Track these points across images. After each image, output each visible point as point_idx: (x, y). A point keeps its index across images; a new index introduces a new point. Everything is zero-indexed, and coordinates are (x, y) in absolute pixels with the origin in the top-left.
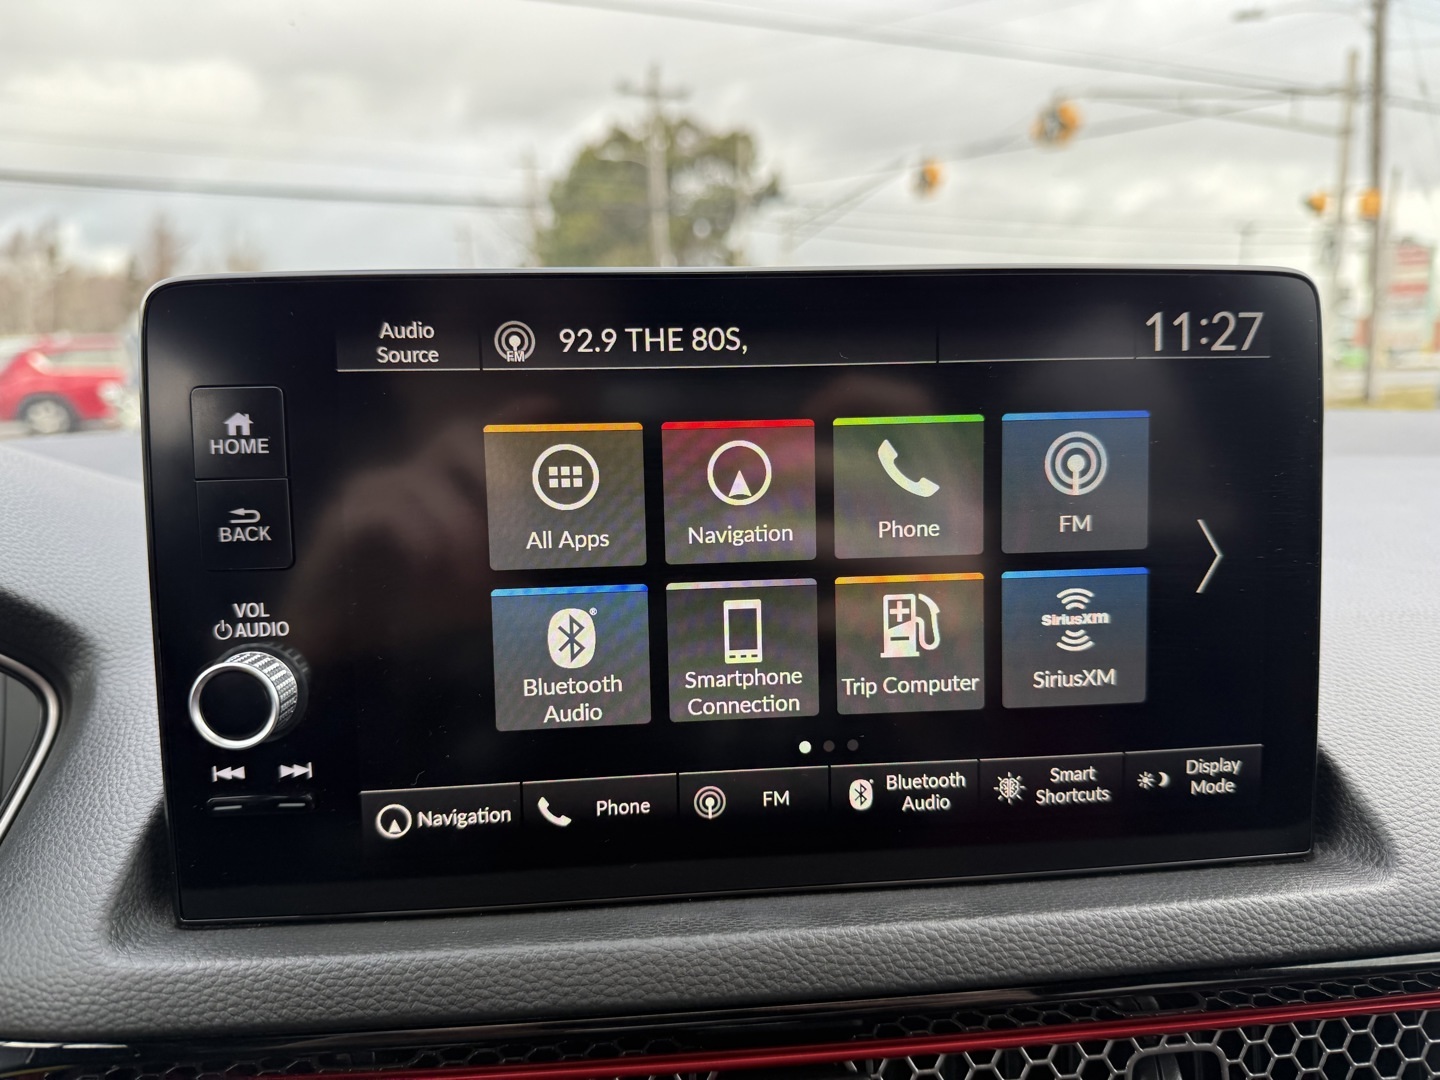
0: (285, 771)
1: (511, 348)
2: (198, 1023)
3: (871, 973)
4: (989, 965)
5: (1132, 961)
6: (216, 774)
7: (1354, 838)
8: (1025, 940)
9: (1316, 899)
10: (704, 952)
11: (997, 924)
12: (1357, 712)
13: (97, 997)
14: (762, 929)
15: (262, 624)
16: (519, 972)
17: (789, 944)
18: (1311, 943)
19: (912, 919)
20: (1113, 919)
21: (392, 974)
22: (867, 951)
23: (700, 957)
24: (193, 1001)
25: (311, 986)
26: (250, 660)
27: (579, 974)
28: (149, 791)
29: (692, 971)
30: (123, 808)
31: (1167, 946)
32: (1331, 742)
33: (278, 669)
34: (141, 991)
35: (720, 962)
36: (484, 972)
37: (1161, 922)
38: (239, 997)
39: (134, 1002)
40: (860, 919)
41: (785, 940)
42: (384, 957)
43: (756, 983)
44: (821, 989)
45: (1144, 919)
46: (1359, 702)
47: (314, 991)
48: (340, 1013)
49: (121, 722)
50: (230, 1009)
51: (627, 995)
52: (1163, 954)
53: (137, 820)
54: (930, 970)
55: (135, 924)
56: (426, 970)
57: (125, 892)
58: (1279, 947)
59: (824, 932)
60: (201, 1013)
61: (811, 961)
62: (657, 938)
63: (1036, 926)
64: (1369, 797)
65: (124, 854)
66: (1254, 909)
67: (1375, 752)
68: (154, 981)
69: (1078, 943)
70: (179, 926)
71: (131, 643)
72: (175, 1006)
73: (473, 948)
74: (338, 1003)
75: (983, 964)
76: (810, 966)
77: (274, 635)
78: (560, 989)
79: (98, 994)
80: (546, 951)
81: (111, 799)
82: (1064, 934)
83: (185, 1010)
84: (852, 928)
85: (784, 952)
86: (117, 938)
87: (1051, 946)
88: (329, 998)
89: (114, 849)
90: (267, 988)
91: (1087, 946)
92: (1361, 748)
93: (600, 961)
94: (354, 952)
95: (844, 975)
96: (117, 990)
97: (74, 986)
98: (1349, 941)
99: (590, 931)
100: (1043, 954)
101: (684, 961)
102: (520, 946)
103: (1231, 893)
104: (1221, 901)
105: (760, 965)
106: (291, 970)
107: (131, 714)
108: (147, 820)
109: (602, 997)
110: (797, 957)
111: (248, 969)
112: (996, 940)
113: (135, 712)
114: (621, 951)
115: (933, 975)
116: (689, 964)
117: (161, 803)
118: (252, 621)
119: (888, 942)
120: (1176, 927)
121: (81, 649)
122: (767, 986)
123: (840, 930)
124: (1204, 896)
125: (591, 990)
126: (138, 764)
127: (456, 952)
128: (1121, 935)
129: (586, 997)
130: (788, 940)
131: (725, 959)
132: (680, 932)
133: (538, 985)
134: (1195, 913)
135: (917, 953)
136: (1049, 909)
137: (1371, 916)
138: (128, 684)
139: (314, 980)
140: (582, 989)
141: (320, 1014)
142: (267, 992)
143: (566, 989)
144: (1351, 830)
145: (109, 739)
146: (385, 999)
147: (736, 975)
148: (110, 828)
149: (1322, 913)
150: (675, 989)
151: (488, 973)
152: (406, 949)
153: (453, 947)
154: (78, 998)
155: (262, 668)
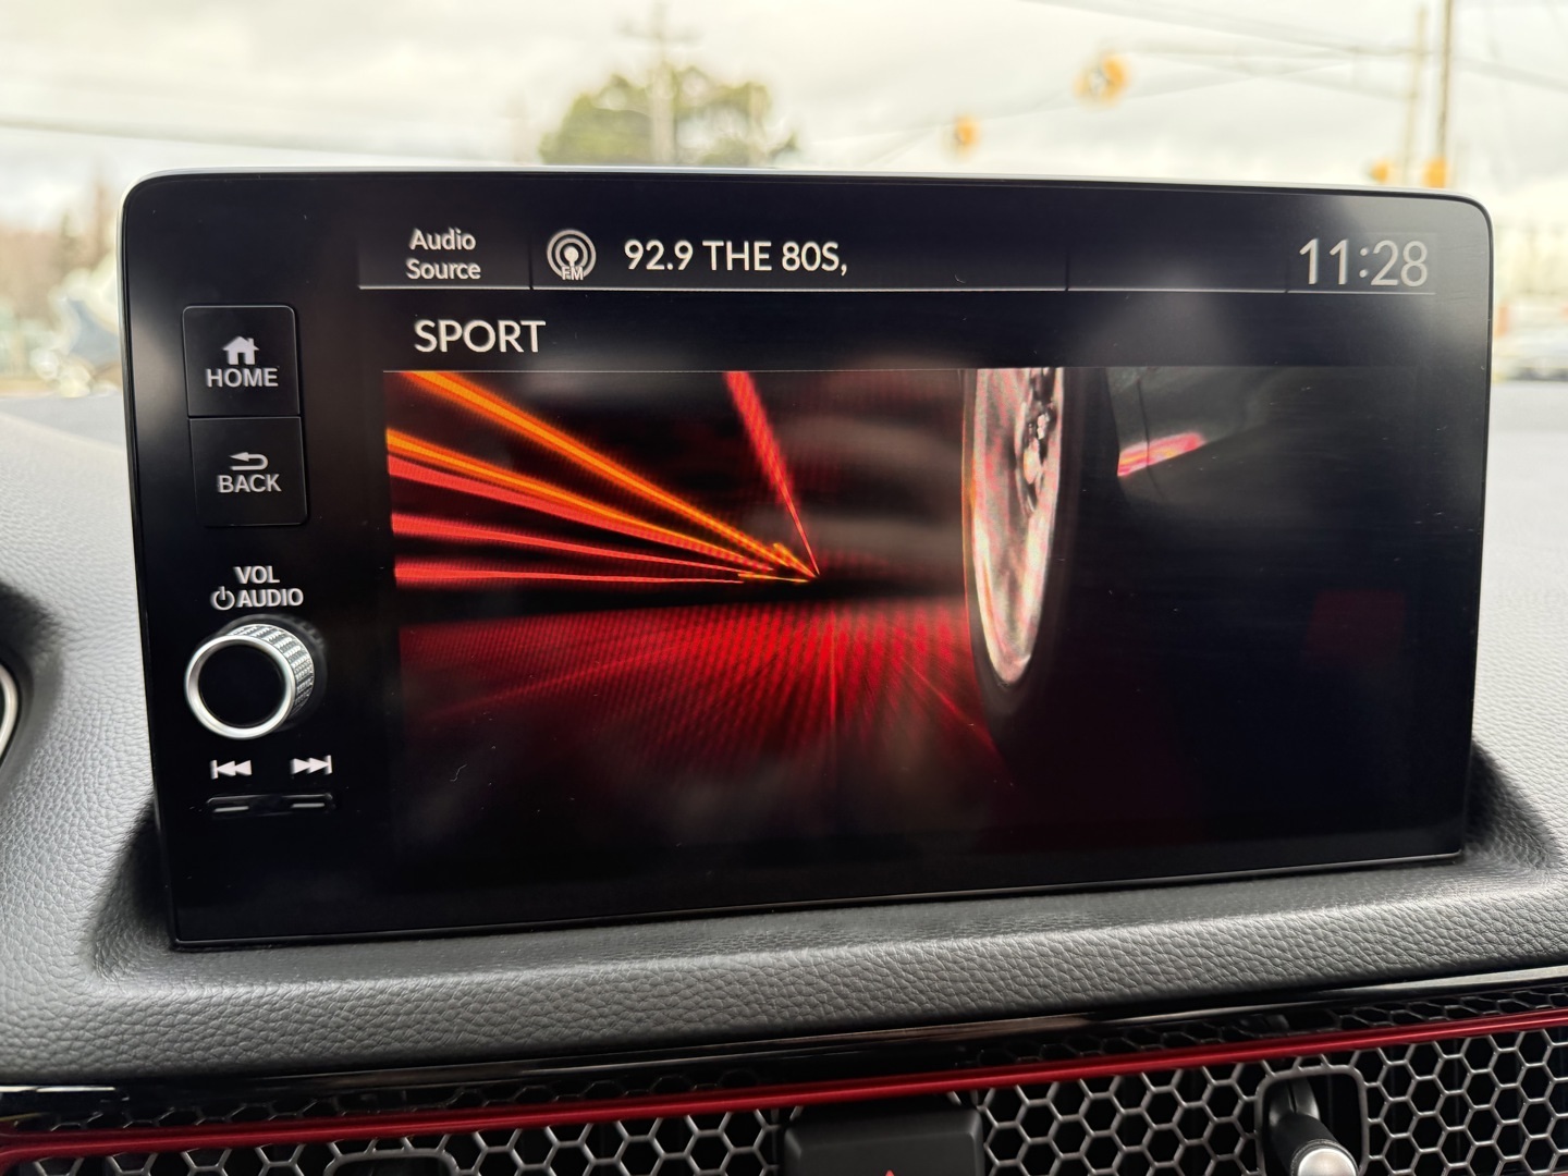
0: (298, 766)
1: (566, 262)
2: (205, 1060)
3: (987, 992)
4: (1120, 981)
5: (1277, 975)
6: (217, 770)
7: (1510, 838)
8: (1160, 952)
9: (1475, 904)
10: (798, 970)
11: (1128, 935)
12: (1508, 700)
13: (81, 1032)
14: (862, 942)
15: (270, 591)
16: (583, 996)
17: (894, 959)
18: (1470, 953)
19: (1033, 931)
20: (1257, 928)
21: (435, 1000)
22: (982, 967)
23: (793, 975)
24: (197, 1034)
25: (338, 1015)
26: (258, 633)
27: (654, 996)
28: (134, 791)
29: (785, 991)
30: (103, 811)
31: (1315, 958)
32: (1484, 732)
33: (292, 644)
34: (134, 1024)
35: (815, 980)
36: (544, 997)
37: (1309, 931)
38: (252, 1029)
39: (126, 1036)
40: (973, 931)
41: (890, 954)
42: (423, 981)
43: (857, 1004)
44: (931, 1010)
45: (1290, 928)
46: (1509, 688)
47: (343, 1021)
48: (373, 1047)
49: (95, 712)
50: (241, 1044)
51: (710, 1020)
52: (1310, 966)
53: (120, 824)
54: (1054, 987)
55: (122, 946)
56: (474, 996)
57: (110, 909)
58: (1436, 957)
59: (933, 945)
60: (208, 1049)
61: (920, 979)
62: (742, 954)
63: (1171, 937)
64: (1527, 791)
65: (107, 864)
66: (1410, 916)
67: (1530, 743)
68: (150, 1011)
69: (1219, 956)
70: (174, 948)
71: (104, 622)
72: (176, 1042)
73: (529, 968)
74: (370, 1036)
75: (1113, 980)
76: (919, 984)
77: (285, 604)
78: (632, 1015)
79: (83, 1028)
80: (615, 971)
81: (89, 801)
82: (1203, 946)
83: (188, 1045)
84: (965, 941)
85: (888, 968)
86: (103, 963)
87: (1189, 959)
88: (360, 1029)
89: (95, 858)
90: (286, 1018)
91: (1229, 958)
92: (1515, 738)
93: (677, 981)
94: (387, 976)
95: (957, 995)
96: (104, 1023)
97: (53, 1019)
98: (1511, 950)
99: (663, 947)
100: (1180, 968)
101: (775, 979)
102: (584, 966)
103: (1383, 898)
104: (1373, 907)
105: (861, 984)
106: (314, 997)
107: (107, 703)
108: (133, 825)
109: (681, 1023)
110: (904, 974)
111: (262, 997)
112: (1128, 953)
113: (112, 701)
114: (702, 969)
115: (1057, 993)
116: (781, 983)
117: (150, 805)
118: (258, 587)
119: (1007, 956)
120: (1326, 937)
121: (44, 628)
122: (869, 1008)
123: (951, 943)
124: (1353, 901)
125: (668, 1016)
126: (118, 760)
127: (509, 973)
128: (1265, 946)
129: (662, 1023)
130: (893, 954)
131: (822, 977)
132: (768, 947)
133: (606, 1010)
134: (1346, 922)
135: (1039, 968)
136: (1184, 917)
137: (1535, 922)
138: (101, 668)
139: (341, 1009)
140: (658, 1013)
141: (349, 1048)
142: (286, 1024)
143: (640, 1014)
144: (1506, 829)
145: (82, 732)
146: (427, 1029)
147: (834, 994)
148: (89, 834)
149: (1482, 920)
150: (765, 1012)
151: (548, 997)
152: (449, 971)
153: (505, 968)
154: (58, 1033)
155: (273, 642)
